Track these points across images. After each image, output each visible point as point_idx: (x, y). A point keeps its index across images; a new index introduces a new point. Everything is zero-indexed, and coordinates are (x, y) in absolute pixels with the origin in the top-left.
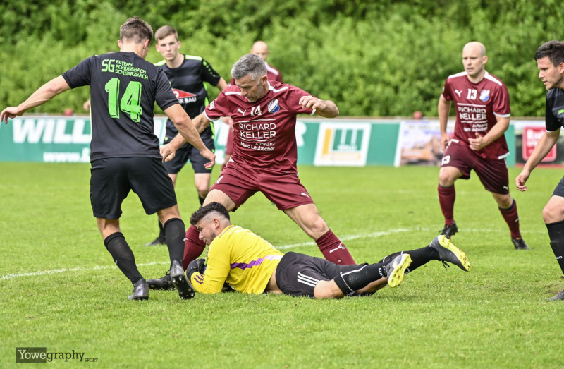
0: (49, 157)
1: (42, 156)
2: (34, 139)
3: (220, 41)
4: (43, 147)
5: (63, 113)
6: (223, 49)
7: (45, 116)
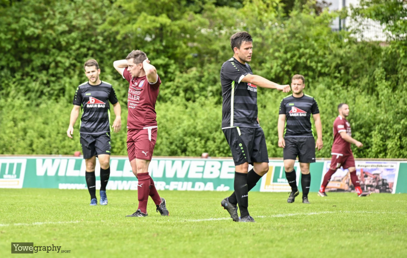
0: (62, 186)
1: (58, 186)
2: (51, 173)
3: (190, 104)
4: (58, 179)
5: (74, 155)
6: (193, 109)
7: (60, 156)
